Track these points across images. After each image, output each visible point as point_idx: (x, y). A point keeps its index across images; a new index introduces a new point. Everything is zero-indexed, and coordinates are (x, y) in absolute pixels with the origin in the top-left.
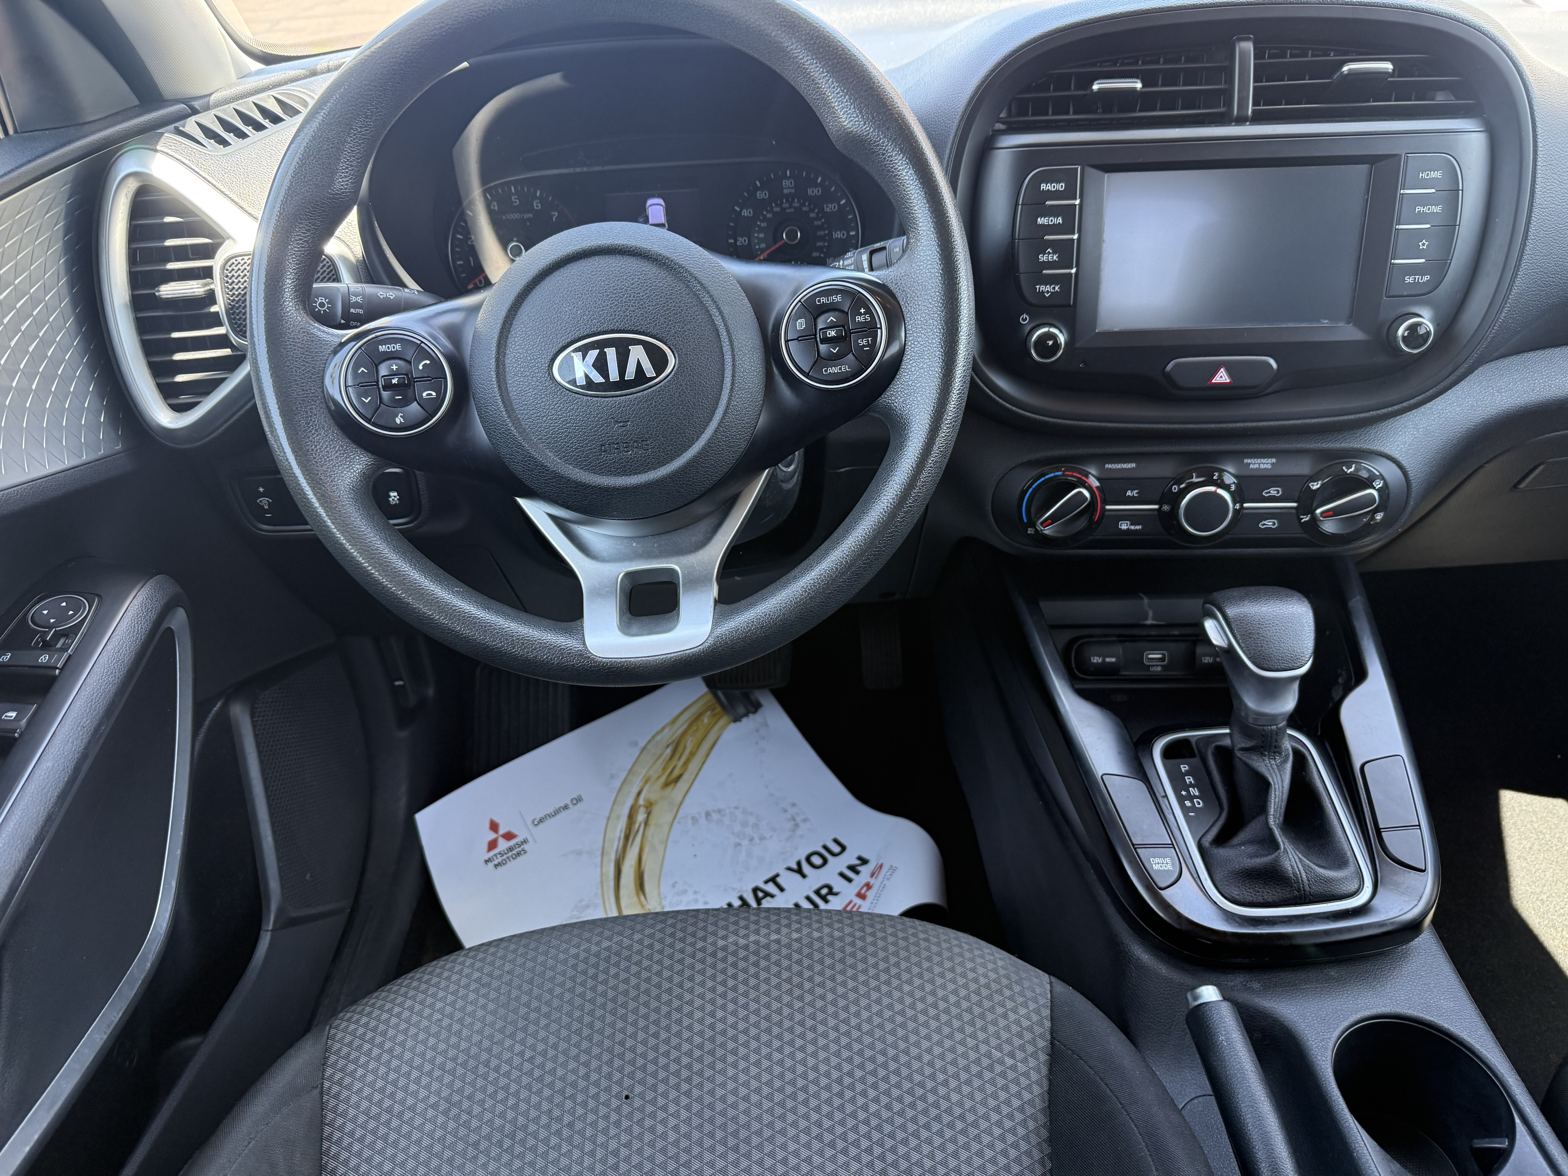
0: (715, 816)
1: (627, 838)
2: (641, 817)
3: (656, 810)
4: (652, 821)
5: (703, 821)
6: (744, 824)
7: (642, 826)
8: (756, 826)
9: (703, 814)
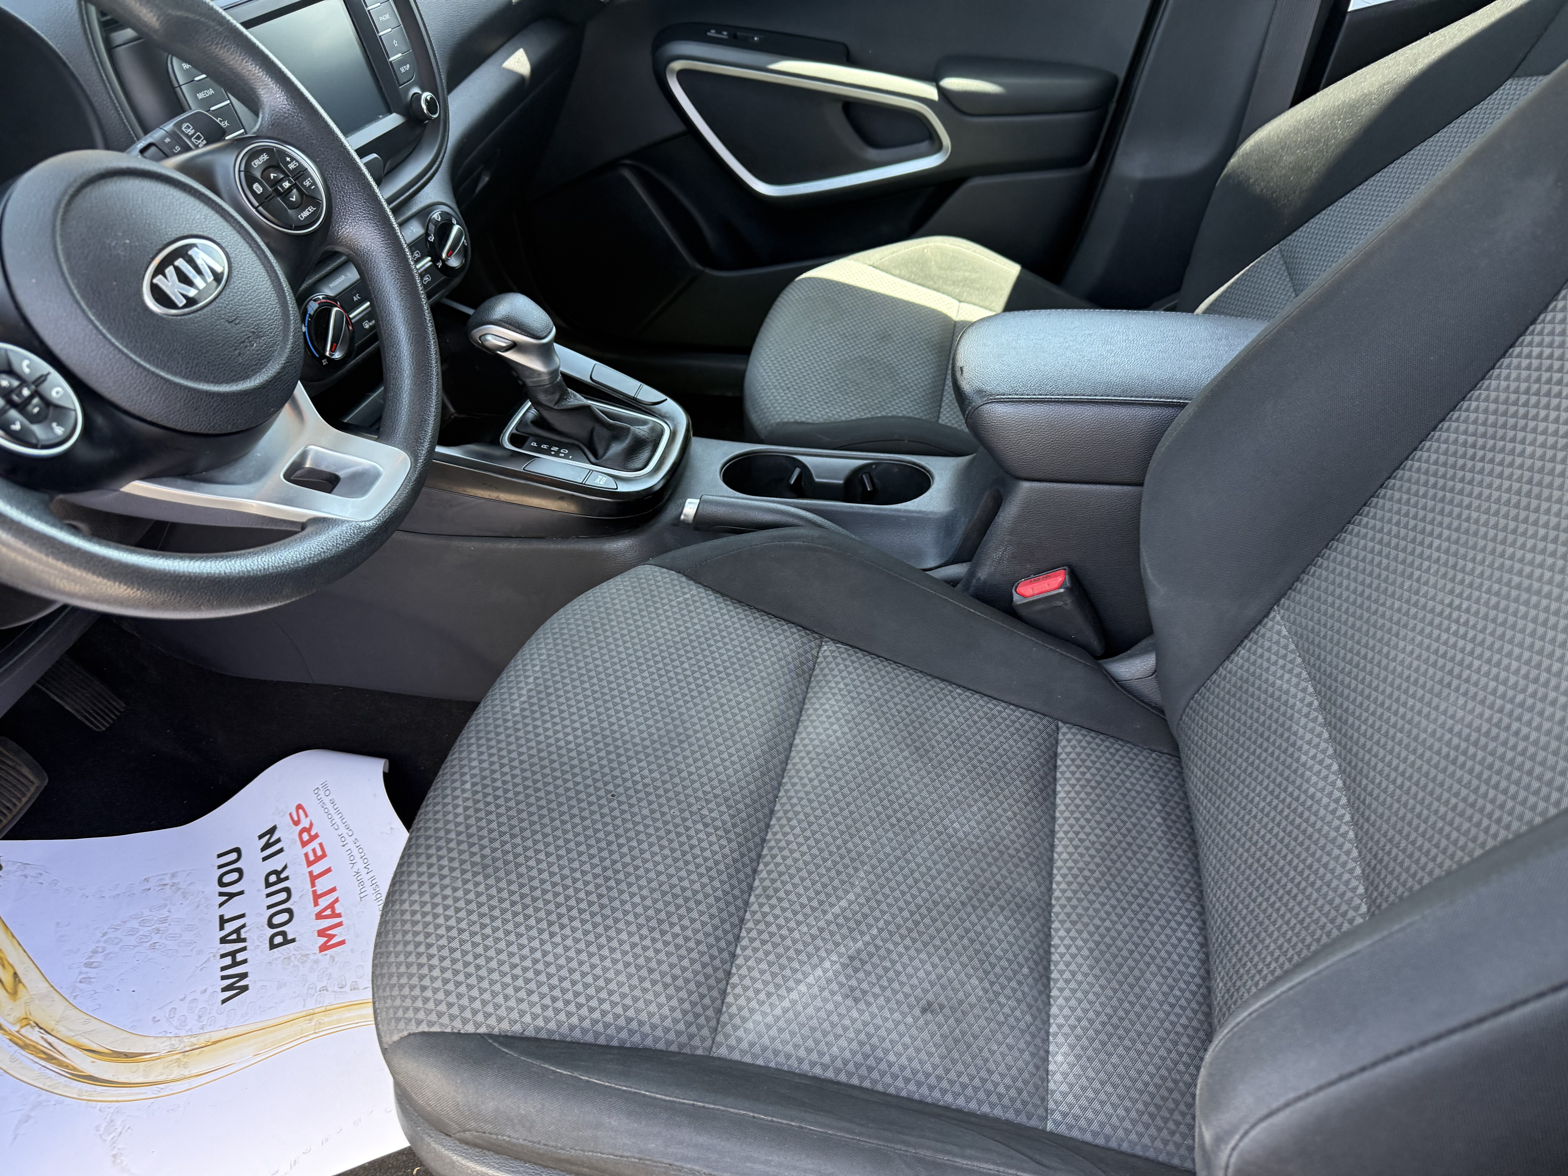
0: (99, 958)
1: (50, 1058)
2: (34, 1035)
3: (38, 1016)
4: (49, 1024)
5: (92, 973)
6: (132, 932)
7: (47, 1036)
8: (143, 923)
9: (85, 969)
